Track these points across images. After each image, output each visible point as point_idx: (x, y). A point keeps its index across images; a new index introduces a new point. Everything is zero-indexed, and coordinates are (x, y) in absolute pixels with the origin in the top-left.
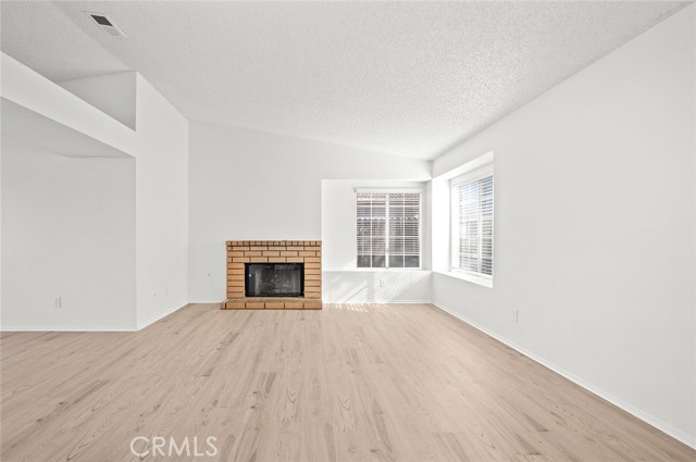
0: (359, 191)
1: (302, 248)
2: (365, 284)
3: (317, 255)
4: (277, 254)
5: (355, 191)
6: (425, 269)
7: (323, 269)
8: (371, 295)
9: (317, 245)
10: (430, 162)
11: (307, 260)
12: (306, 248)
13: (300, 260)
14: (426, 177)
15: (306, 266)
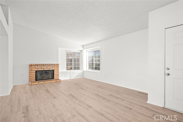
0: (67, 51)
1: (54, 66)
2: (69, 74)
3: (58, 67)
4: (46, 68)
5: (66, 51)
6: (81, 70)
7: (59, 71)
8: (70, 77)
9: (58, 65)
10: (83, 46)
11: (55, 69)
12: (55, 66)
13: (53, 69)
14: (82, 49)
15: (55, 71)
